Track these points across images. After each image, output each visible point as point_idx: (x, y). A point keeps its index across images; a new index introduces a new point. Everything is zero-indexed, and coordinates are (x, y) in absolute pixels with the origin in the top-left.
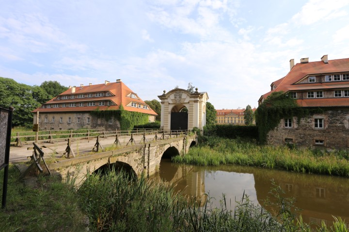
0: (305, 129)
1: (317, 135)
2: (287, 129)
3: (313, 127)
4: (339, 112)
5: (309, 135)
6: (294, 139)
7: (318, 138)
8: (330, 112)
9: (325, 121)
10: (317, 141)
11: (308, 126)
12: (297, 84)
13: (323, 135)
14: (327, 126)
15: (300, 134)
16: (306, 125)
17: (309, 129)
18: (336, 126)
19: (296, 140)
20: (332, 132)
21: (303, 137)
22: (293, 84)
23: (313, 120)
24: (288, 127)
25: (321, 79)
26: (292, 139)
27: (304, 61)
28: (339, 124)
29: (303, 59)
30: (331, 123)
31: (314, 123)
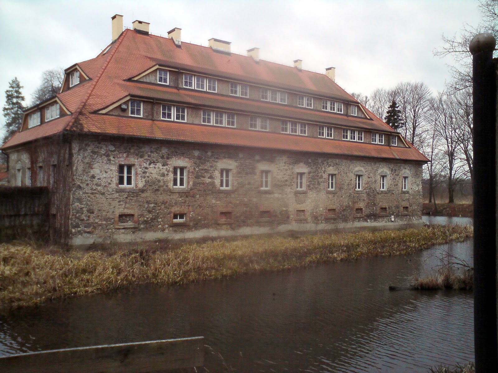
0: (157, 190)
1: (176, 203)
2: (123, 191)
3: (171, 185)
4: (209, 154)
5: (164, 203)
6: (136, 215)
7: (176, 209)
8: (196, 153)
9: (189, 172)
10: (175, 217)
11: (162, 183)
12: (137, 81)
13: (185, 203)
14: (191, 183)
15: (148, 202)
16: (159, 181)
17: (164, 190)
18: (203, 184)
19: (142, 215)
20: (198, 196)
21: (154, 208)
22: (130, 80)
23: (171, 169)
24: (125, 185)
25: (177, 79)
26: (133, 215)
27: (141, 28)
28: (208, 178)
29: (140, 22)
30: (197, 177)
31: (171, 176)
